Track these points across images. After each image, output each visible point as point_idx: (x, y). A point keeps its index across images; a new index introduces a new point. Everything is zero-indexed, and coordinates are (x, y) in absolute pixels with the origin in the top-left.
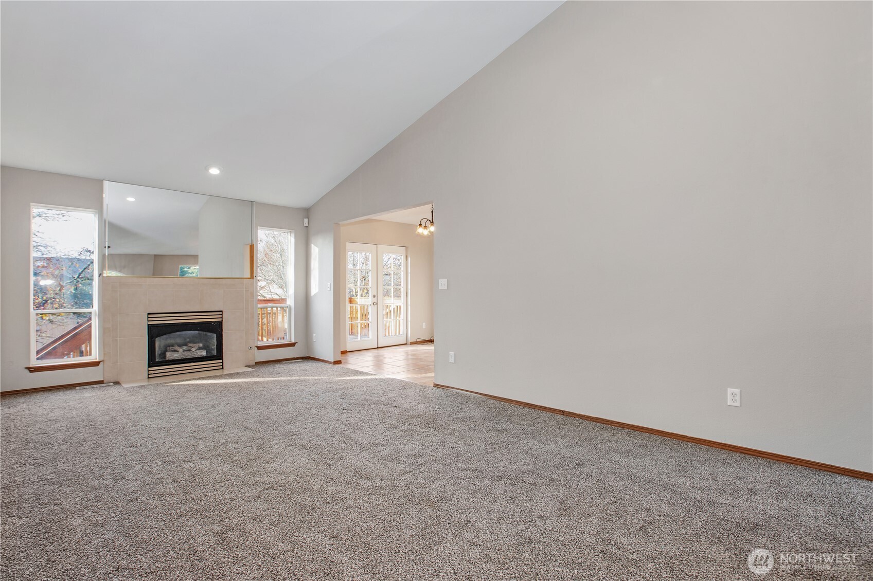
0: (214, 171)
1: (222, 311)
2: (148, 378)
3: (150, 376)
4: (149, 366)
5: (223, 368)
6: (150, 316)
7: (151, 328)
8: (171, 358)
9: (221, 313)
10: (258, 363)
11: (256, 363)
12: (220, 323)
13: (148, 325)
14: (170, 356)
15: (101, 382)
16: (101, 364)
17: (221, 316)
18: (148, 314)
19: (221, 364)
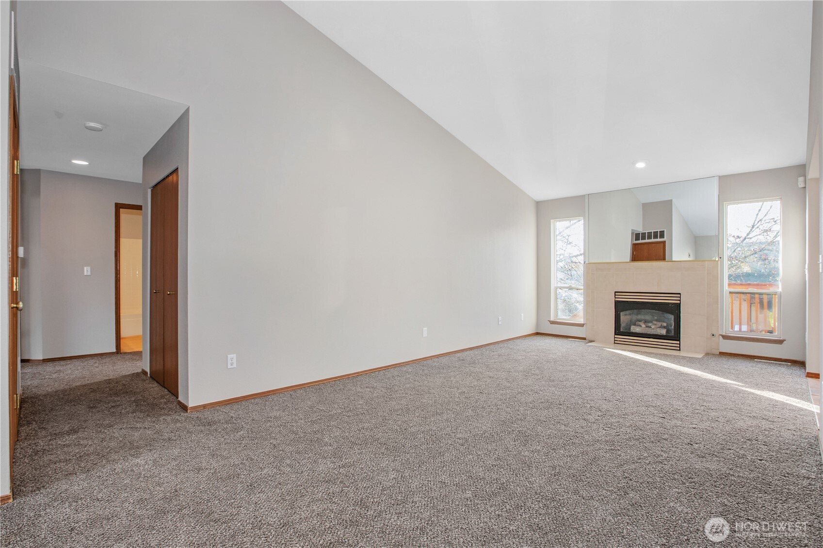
0: (640, 165)
1: (680, 294)
2: (615, 343)
3: (616, 342)
4: (615, 334)
5: (680, 350)
6: (616, 294)
7: (617, 303)
8: (634, 331)
9: (679, 295)
10: (722, 354)
11: (720, 353)
12: (678, 306)
13: (615, 301)
14: (635, 329)
15: (584, 339)
16: (585, 326)
17: (679, 299)
18: (615, 292)
19: (678, 345)
